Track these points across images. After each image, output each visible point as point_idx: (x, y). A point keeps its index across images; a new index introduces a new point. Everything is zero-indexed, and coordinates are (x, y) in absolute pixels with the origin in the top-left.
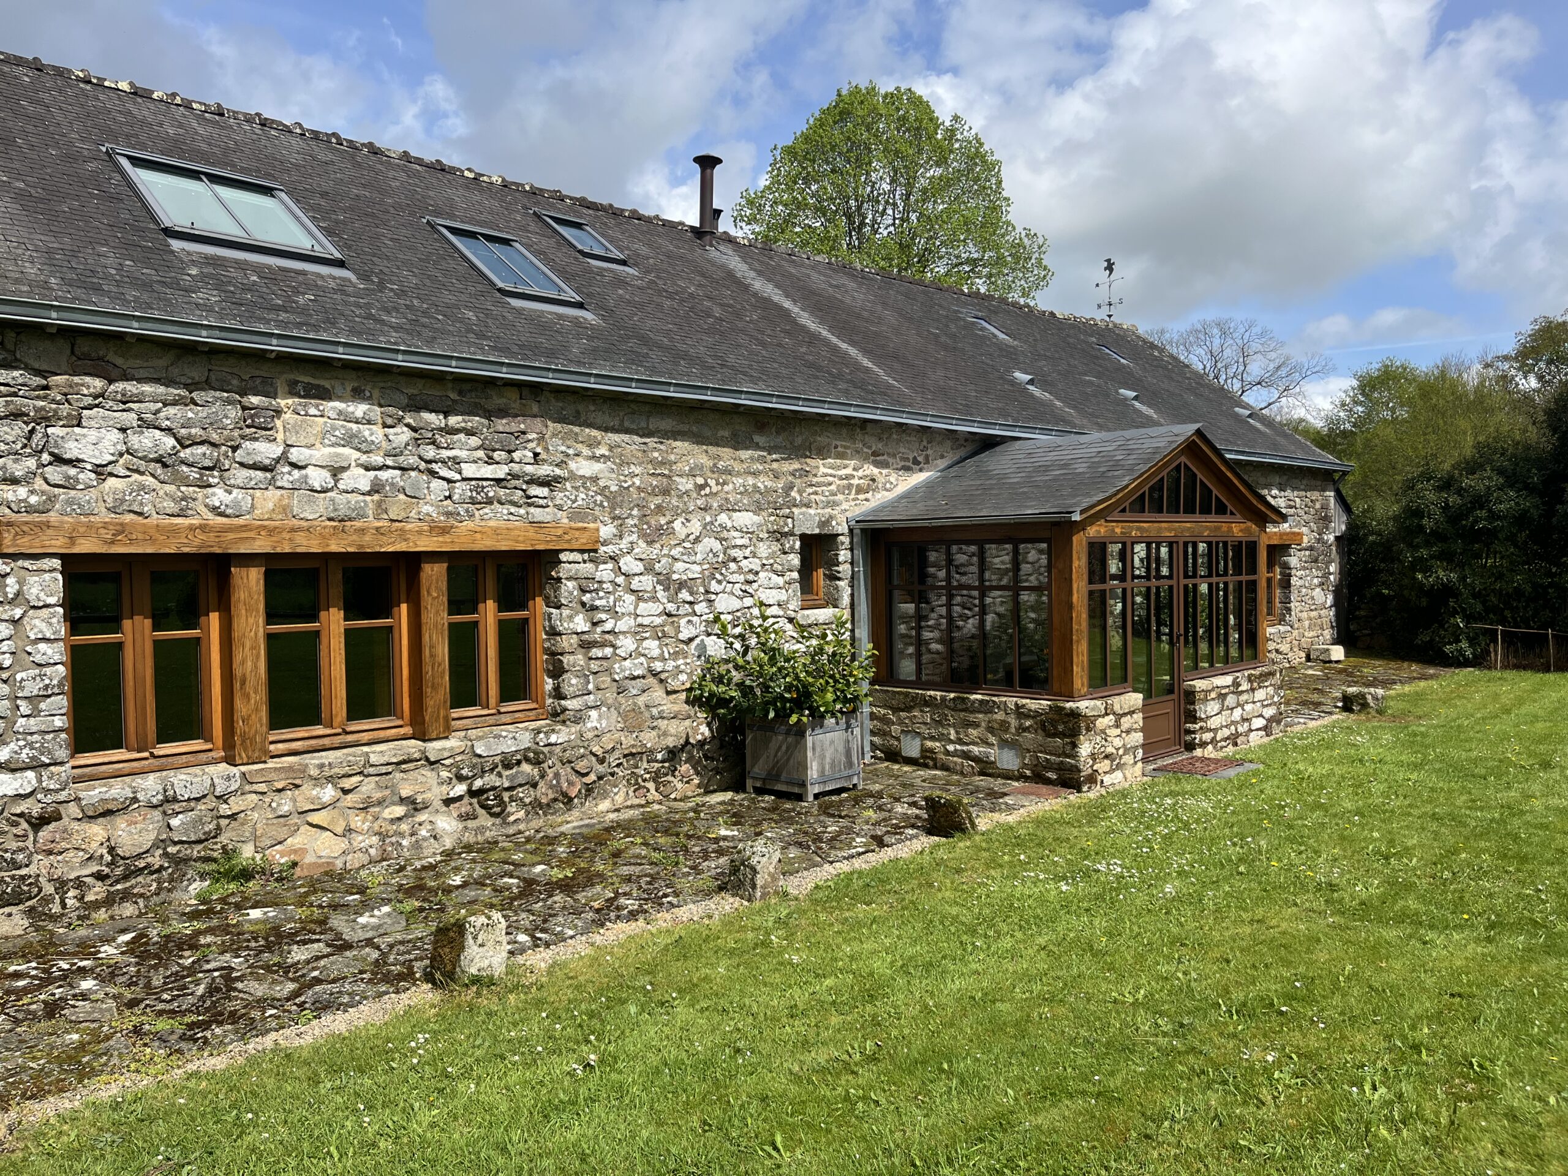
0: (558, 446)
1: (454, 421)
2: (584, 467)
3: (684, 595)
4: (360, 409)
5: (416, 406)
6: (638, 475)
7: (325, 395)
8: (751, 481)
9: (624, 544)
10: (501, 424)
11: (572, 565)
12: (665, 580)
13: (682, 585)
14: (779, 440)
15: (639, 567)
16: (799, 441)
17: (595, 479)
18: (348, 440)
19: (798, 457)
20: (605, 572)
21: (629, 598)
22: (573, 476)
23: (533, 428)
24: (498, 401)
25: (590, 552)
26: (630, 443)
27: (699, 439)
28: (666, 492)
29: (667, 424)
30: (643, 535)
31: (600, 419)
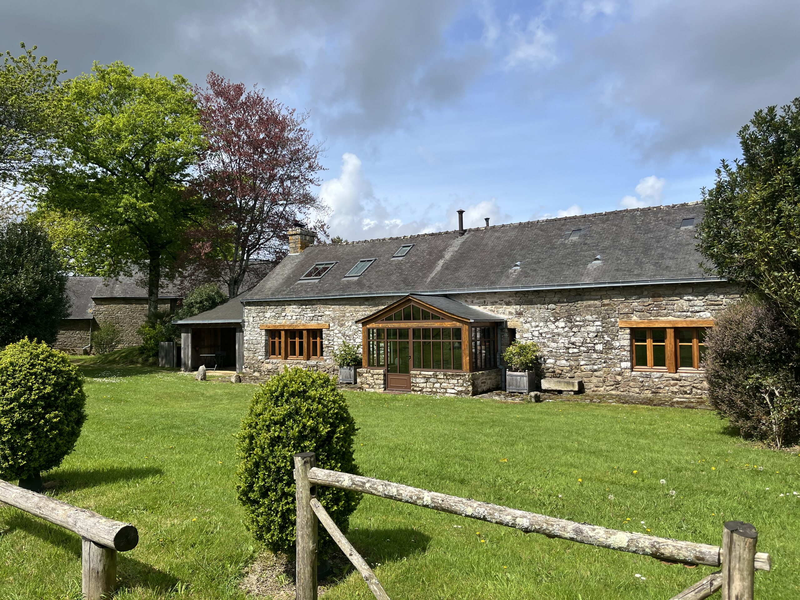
0: (323, 309)
1: (307, 307)
2: (327, 313)
3: (347, 338)
4: (294, 307)
5: (302, 305)
6: (338, 314)
7: (290, 305)
8: (364, 313)
9: (335, 327)
10: (314, 306)
11: (325, 331)
12: (344, 335)
13: (347, 336)
14: (372, 303)
15: (338, 332)
16: (377, 302)
17: (329, 315)
18: (293, 311)
19: (377, 306)
20: (332, 333)
21: (336, 338)
22: (325, 315)
23: (318, 306)
24: (313, 303)
25: (328, 329)
26: (337, 307)
27: (351, 305)
28: (344, 317)
29: (344, 302)
30: (338, 325)
31: (330, 303)
